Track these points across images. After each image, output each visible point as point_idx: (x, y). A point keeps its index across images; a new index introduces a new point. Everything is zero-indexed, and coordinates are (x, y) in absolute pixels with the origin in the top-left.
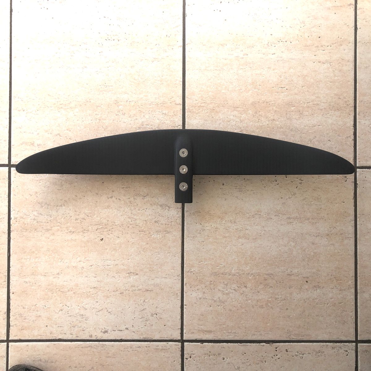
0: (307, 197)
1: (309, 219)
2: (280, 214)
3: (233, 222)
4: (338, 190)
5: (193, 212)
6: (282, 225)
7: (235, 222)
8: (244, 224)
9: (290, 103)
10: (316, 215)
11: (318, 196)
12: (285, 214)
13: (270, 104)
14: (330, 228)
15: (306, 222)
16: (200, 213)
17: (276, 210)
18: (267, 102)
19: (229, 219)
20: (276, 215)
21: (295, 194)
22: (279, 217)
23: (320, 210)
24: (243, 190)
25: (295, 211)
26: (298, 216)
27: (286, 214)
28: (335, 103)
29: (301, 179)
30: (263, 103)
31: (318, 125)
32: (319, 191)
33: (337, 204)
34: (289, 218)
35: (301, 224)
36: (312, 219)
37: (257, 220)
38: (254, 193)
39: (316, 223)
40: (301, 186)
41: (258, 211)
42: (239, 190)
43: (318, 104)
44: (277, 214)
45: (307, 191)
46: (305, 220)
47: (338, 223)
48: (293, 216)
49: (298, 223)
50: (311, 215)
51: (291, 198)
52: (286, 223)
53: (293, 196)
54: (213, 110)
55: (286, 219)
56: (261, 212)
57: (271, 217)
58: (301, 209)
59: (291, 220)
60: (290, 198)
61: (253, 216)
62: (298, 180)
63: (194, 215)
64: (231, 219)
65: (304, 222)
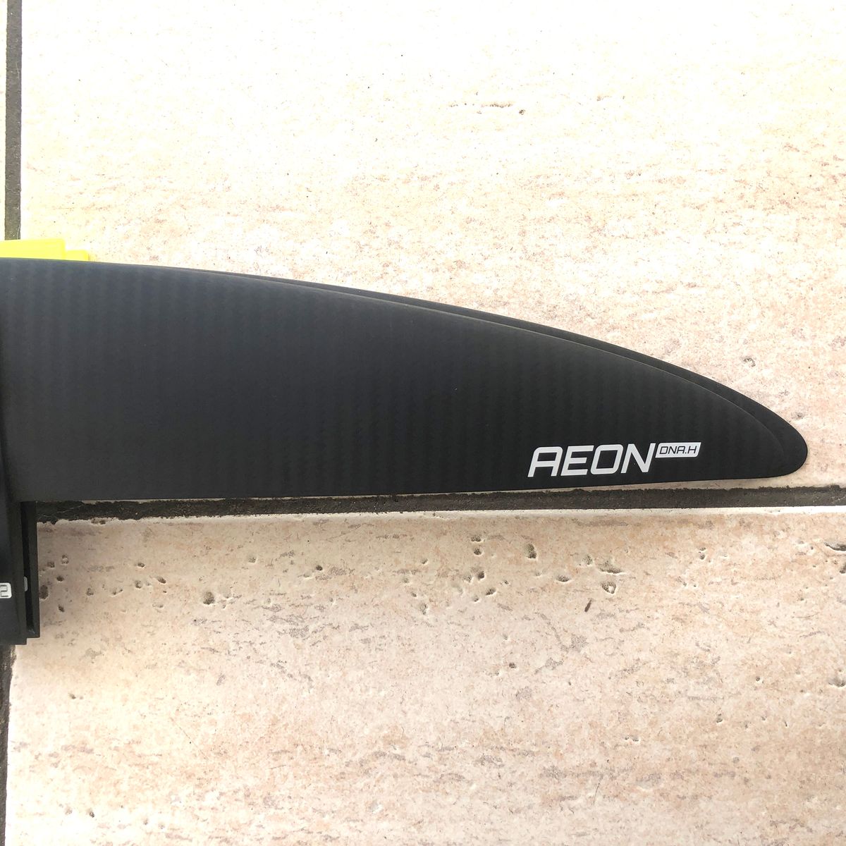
0: (643, 656)
1: (655, 777)
2: (502, 755)
3: (260, 801)
4: (808, 618)
5: (51, 749)
6: (518, 811)
7: (268, 801)
8: (314, 810)
9: (541, 181)
10: (693, 753)
11: (699, 651)
12: (533, 754)
13: (437, 187)
14: (774, 824)
15: (645, 796)
16: (90, 756)
17: (485, 733)
18: (424, 179)
19: (238, 784)
20: (482, 761)
21: (578, 643)
22: (502, 770)
23: (713, 729)
24: (312, 628)
25: (585, 733)
26: (600, 761)
27: (534, 749)
28: (769, 173)
29: (606, 564)
30: (407, 182)
31: (686, 282)
32: (705, 625)
33: (807, 694)
34: (553, 773)
35: (616, 806)
36: (676, 775)
37: (385, 786)
38: (366, 641)
39: (695, 797)
40: (611, 600)
41: (389, 741)
42: (287, 626)
43: (682, 181)
44: (488, 753)
45: (640, 626)
46: (640, 781)
47: (815, 800)
48: (575, 763)
49: (599, 799)
50: (668, 754)
51: (561, 663)
52: (537, 800)
53: (572, 655)
54: (158, 221)
55: (536, 779)
56: (404, 741)
57: (455, 770)
58: (613, 723)
59: (565, 786)
60: (552, 664)
61: (362, 763)
62: (592, 570)
63: (56, 765)
64: (251, 782)
65: (634, 796)
